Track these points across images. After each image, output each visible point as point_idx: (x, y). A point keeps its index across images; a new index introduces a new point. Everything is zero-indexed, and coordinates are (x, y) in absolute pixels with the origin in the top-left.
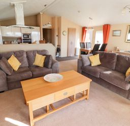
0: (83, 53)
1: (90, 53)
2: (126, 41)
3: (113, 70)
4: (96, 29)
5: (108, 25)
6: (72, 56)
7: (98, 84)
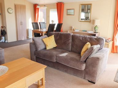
0: (37, 34)
1: (45, 34)
2: (80, 20)
3: (69, 51)
4: (49, 7)
5: (61, 3)
6: (23, 39)
7: (56, 69)
